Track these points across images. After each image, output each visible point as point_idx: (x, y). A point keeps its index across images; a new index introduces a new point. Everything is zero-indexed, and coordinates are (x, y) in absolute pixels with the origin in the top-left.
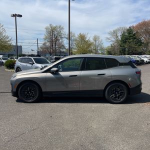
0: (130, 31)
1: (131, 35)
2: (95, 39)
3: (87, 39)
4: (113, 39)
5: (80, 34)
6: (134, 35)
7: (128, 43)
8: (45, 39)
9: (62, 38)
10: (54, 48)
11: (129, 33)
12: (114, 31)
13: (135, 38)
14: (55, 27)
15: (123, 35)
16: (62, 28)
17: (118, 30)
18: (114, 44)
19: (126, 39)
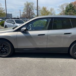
0: (71, 5)
1: (71, 7)
2: (51, 10)
3: (47, 10)
4: (61, 10)
5: (43, 7)
6: (73, 7)
7: (69, 12)
8: (24, 10)
9: (33, 9)
10: (29, 15)
11: (70, 6)
12: (62, 5)
13: (73, 9)
14: (30, 3)
15: (67, 8)
16: (33, 4)
17: (64, 5)
18: (61, 13)
19: (69, 10)
